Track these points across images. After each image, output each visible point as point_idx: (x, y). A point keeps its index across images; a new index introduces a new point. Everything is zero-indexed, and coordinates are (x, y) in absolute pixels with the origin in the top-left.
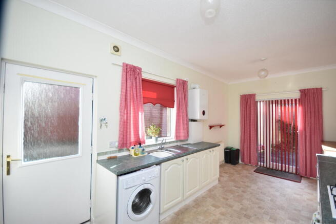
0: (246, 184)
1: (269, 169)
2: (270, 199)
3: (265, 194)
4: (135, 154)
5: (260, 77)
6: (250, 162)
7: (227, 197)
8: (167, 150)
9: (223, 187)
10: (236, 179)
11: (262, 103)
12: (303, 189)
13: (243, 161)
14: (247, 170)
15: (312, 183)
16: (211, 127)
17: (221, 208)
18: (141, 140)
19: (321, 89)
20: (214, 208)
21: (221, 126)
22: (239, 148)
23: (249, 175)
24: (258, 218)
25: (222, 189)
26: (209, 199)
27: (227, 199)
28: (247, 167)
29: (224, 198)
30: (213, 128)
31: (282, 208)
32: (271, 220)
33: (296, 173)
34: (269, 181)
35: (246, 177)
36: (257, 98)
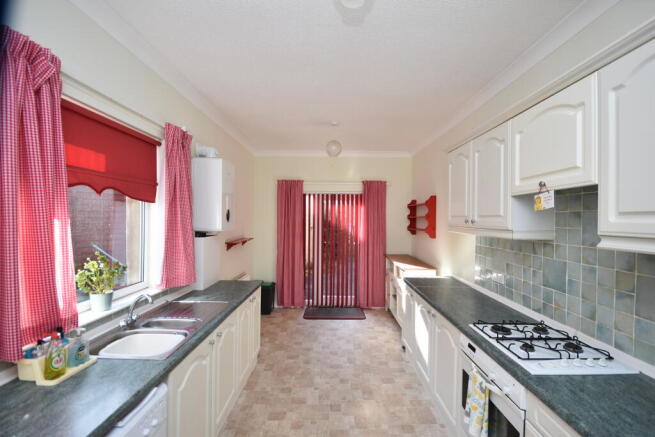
0: (304, 346)
1: (321, 307)
2: (345, 359)
3: (336, 354)
4: (50, 374)
5: (329, 153)
6: (293, 303)
7: (287, 385)
8: (147, 325)
9: (270, 367)
10: (285, 343)
11: (312, 197)
12: (372, 328)
13: (281, 302)
14: (292, 318)
15: (376, 315)
16: (230, 245)
17: (289, 415)
18: (64, 315)
19: (385, 182)
20: (276, 422)
21: (244, 243)
22: (275, 281)
23: (300, 327)
24: (349, 401)
25: (270, 373)
26: (257, 408)
27: (289, 390)
28: (291, 312)
29: (283, 390)
30: (232, 248)
31: (367, 369)
32: (366, 396)
33: (355, 306)
34: (332, 329)
35: (298, 331)
36: (307, 189)
